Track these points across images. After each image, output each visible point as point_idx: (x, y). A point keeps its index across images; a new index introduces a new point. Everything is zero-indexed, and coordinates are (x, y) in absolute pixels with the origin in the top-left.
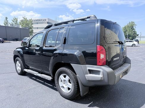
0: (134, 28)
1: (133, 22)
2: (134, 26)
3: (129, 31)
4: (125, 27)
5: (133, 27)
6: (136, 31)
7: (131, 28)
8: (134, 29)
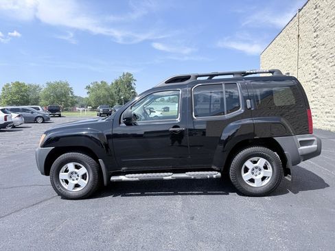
0: (133, 85)
1: (130, 75)
2: (133, 82)
3: (124, 91)
4: (116, 83)
5: (130, 83)
6: (136, 91)
7: (128, 86)
8: (132, 88)
